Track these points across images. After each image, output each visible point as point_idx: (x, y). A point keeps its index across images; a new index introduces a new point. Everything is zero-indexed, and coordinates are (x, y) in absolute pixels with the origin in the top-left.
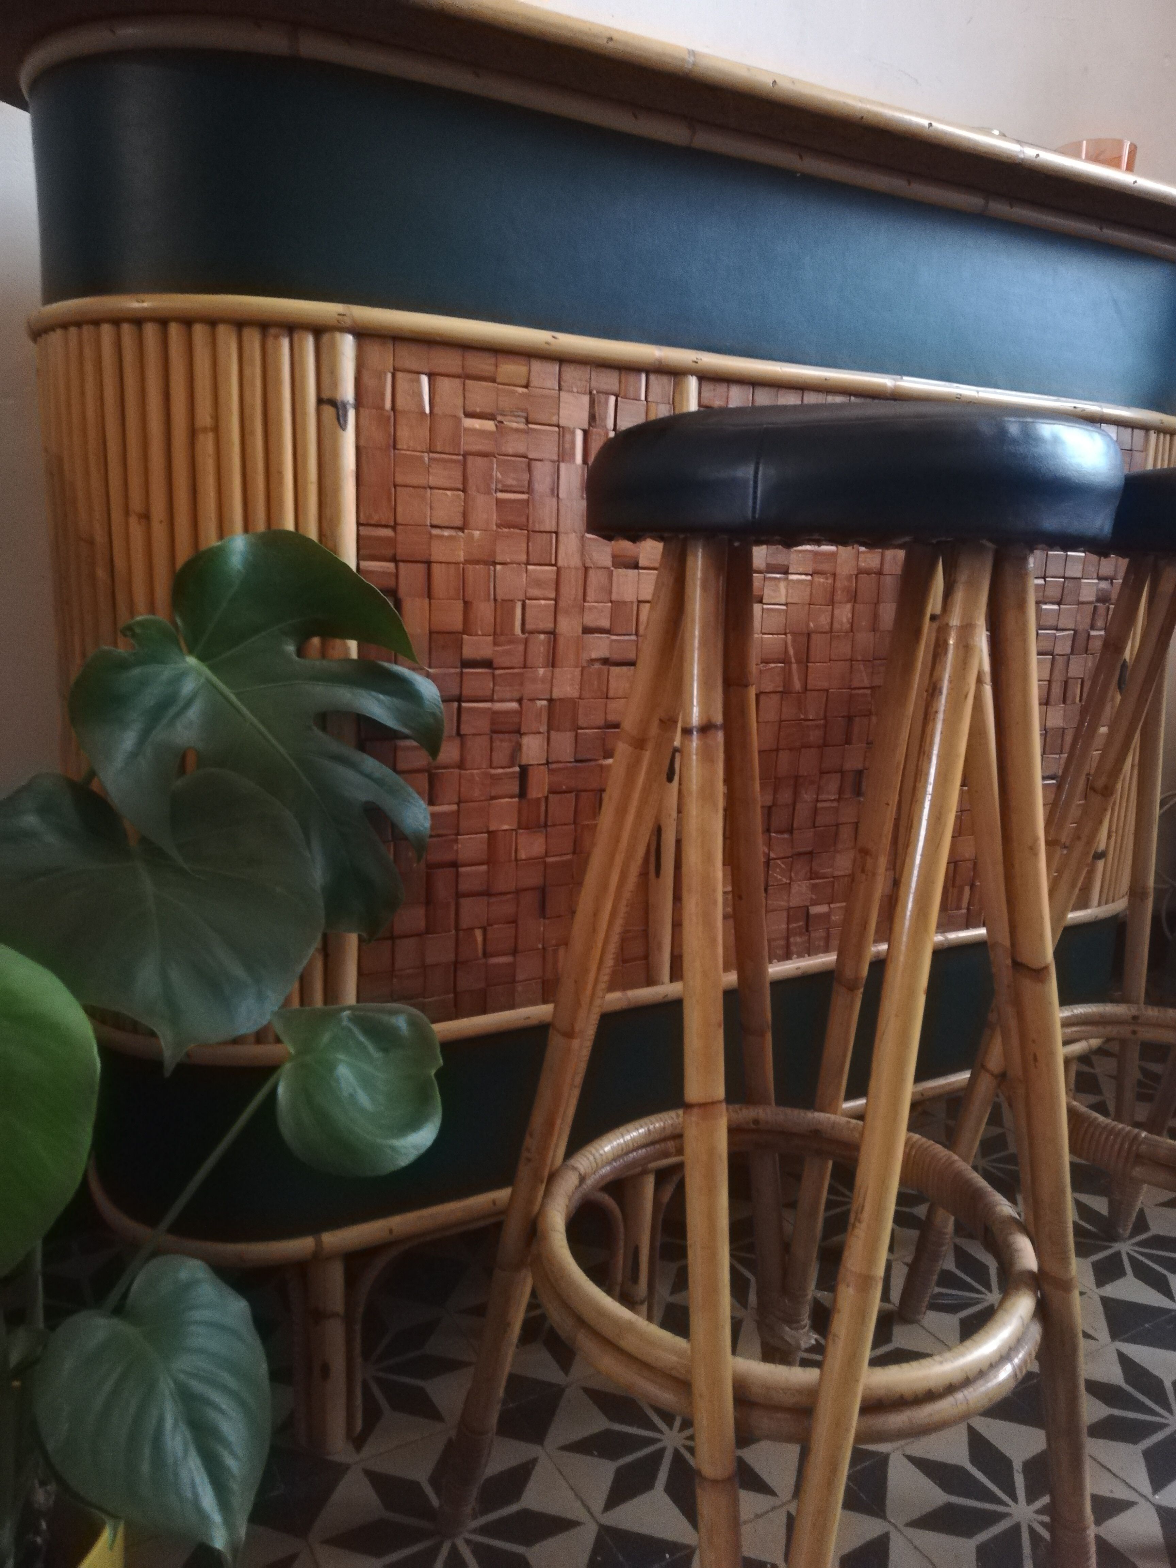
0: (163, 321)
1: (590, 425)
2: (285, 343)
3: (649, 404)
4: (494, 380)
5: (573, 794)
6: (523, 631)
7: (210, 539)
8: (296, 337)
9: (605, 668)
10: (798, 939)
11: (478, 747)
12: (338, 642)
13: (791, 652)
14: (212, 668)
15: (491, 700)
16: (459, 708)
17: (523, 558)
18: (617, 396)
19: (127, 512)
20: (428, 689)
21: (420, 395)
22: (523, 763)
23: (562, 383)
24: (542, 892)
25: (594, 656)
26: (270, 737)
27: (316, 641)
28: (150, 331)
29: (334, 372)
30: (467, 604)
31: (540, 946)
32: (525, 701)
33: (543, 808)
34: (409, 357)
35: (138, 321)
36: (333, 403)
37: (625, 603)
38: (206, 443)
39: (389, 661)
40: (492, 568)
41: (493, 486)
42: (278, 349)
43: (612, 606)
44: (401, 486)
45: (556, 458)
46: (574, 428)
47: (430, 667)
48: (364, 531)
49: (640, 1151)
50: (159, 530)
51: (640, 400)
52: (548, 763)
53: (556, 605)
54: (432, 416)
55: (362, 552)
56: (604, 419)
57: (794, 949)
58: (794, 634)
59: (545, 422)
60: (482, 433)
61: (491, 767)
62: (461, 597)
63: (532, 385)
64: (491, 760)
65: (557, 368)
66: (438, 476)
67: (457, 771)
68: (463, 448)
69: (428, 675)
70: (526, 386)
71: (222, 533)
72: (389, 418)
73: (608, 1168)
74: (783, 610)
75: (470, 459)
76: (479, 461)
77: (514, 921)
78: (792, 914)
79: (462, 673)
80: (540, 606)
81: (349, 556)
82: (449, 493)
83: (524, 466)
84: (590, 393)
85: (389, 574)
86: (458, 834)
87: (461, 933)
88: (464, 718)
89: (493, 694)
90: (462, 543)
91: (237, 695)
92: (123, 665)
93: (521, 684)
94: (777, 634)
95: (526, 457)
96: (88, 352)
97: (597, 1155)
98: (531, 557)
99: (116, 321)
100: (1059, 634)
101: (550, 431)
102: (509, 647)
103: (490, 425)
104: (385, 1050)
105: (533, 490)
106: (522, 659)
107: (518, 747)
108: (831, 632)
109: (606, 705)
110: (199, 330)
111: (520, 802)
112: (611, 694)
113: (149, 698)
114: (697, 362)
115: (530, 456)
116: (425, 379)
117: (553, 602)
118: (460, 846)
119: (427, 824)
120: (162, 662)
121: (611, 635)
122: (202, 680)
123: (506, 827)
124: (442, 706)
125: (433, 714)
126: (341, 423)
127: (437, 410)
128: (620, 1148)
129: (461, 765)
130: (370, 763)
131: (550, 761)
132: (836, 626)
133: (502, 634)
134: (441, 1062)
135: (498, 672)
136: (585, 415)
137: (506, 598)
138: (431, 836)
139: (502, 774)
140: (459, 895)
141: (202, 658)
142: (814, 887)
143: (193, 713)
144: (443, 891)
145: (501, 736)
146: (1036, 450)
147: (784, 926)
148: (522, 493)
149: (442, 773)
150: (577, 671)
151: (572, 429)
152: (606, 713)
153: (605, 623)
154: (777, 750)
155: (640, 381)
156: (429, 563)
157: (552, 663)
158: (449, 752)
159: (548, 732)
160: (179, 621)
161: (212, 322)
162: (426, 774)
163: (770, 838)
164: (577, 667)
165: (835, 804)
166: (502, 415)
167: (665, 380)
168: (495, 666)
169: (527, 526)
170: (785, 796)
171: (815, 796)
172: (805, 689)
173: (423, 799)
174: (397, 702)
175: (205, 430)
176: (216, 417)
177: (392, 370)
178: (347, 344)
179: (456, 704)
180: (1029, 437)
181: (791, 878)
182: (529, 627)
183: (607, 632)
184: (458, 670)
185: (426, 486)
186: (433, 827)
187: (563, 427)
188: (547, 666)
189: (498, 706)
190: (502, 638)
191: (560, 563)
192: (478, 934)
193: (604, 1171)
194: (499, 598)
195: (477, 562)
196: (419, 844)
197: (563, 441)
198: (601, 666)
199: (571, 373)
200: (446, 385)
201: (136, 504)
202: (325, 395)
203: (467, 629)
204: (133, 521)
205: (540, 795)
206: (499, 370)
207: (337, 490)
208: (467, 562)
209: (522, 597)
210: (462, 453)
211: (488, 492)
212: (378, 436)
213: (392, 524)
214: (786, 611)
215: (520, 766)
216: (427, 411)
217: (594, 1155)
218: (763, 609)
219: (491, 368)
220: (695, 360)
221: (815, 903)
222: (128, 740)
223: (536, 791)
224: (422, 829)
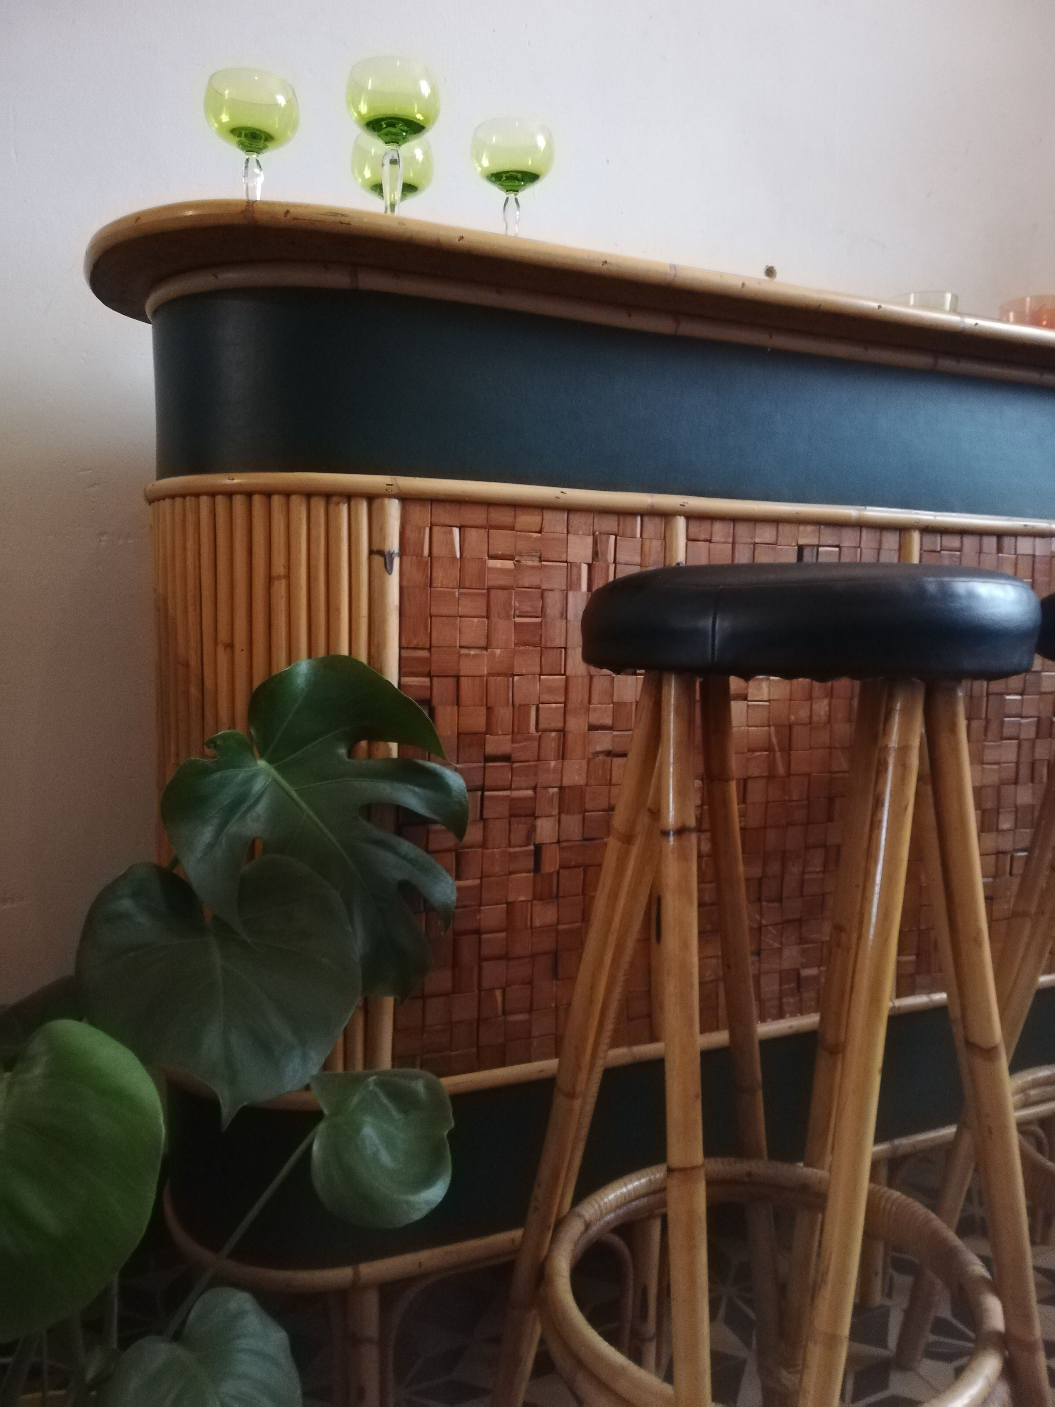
0: (249, 494)
1: (593, 559)
2: (344, 508)
3: (644, 540)
4: (512, 528)
5: (581, 869)
6: (537, 730)
7: (281, 665)
8: (353, 503)
9: (608, 759)
10: (791, 1000)
11: (498, 829)
12: (381, 744)
13: (774, 740)
14: (277, 769)
15: (510, 789)
16: (482, 796)
17: (537, 670)
18: (616, 536)
19: (216, 643)
20: (455, 780)
21: (452, 544)
22: (538, 842)
23: (570, 528)
24: (555, 956)
25: (598, 748)
26: (322, 825)
27: (364, 743)
28: (239, 502)
29: (382, 529)
30: (489, 709)
31: (553, 1005)
32: (539, 789)
33: (555, 881)
34: (443, 515)
35: (229, 494)
36: (381, 553)
37: (625, 704)
38: (280, 588)
39: (424, 759)
40: (511, 679)
41: (512, 613)
42: (338, 515)
43: (613, 706)
44: (435, 616)
45: (564, 588)
46: (580, 563)
47: (458, 762)
48: (406, 653)
49: (642, 1200)
50: (241, 658)
51: (635, 538)
52: (559, 842)
53: (565, 706)
54: (462, 560)
55: (403, 670)
56: (605, 555)
57: (786, 1008)
58: (776, 726)
59: (556, 559)
60: (502, 571)
61: (509, 846)
62: (485, 705)
63: (544, 531)
64: (509, 840)
65: (566, 515)
66: (466, 607)
67: (480, 850)
68: (488, 583)
69: (456, 770)
70: (540, 532)
71: (290, 660)
72: (427, 562)
73: (612, 1215)
74: (766, 705)
75: (493, 592)
76: (500, 592)
77: (529, 982)
78: (784, 976)
79: (484, 767)
80: (551, 708)
81: (392, 675)
82: (475, 620)
83: (539, 596)
84: (594, 534)
85: (425, 687)
86: (480, 905)
87: (483, 993)
88: (486, 803)
89: (511, 783)
90: (486, 659)
91: (297, 791)
92: (206, 771)
93: (536, 774)
94: (762, 726)
95: (540, 588)
96: (190, 518)
97: (602, 1203)
98: (544, 669)
99: (213, 494)
100: (1024, 721)
101: (560, 566)
102: (525, 744)
103: (509, 564)
104: (406, 1112)
105: (545, 614)
106: (536, 753)
107: (533, 829)
108: (810, 723)
109: (610, 789)
110: (277, 501)
111: (535, 877)
112: (614, 781)
113: (226, 797)
114: (684, 506)
115: (543, 588)
116: (456, 531)
117: (563, 705)
118: (482, 915)
119: (454, 898)
120: (239, 767)
121: (614, 731)
122: (270, 779)
123: (522, 898)
124: (467, 795)
125: (460, 803)
126: (389, 569)
127: (465, 554)
128: (623, 1198)
129: (484, 845)
130: (406, 846)
131: (561, 840)
132: (815, 718)
133: (518, 733)
134: (453, 1124)
135: (515, 765)
136: (589, 552)
137: (523, 703)
138: (457, 907)
139: (519, 852)
140: (481, 959)
141: (270, 761)
142: (804, 951)
143: (261, 808)
144: (467, 956)
145: (517, 819)
146: (953, 605)
147: (777, 987)
148: (537, 617)
149: (468, 853)
150: (584, 763)
151: (578, 564)
152: (609, 798)
153: (608, 721)
154: (765, 827)
155: (636, 523)
156: (458, 677)
157: (562, 755)
158: (473, 834)
159: (559, 814)
160: (253, 732)
161: (287, 494)
162: (454, 853)
163: (761, 907)
164: (584, 759)
165: (820, 876)
166: (519, 556)
167: (657, 520)
168: (513, 759)
169: (541, 644)
170: (774, 868)
171: (801, 869)
172: (789, 774)
173: (451, 876)
174: (429, 793)
175: (279, 578)
176: (288, 567)
177: (429, 525)
178: (393, 508)
179: (479, 793)
180: (947, 594)
181: (781, 943)
182: (542, 726)
183: (611, 728)
184: (482, 764)
185: (456, 614)
186: (458, 899)
187: (571, 563)
188: (558, 759)
189: (516, 794)
190: (520, 737)
191: (568, 673)
192: (498, 994)
193: (608, 1218)
194: (517, 703)
195: (499, 674)
196: (447, 915)
197: (571, 573)
198: (605, 757)
199: (577, 520)
200: (473, 535)
201: (223, 635)
202: (375, 548)
203: (489, 730)
204: (221, 649)
205: (552, 870)
206: (517, 520)
207: (384, 621)
208: (489, 675)
209: (537, 702)
210: (486, 587)
211: (507, 617)
212: (417, 577)
213: (428, 646)
214: (769, 706)
215: (535, 845)
216: (458, 556)
217: (599, 1204)
218: (748, 705)
219: (511, 519)
220: (682, 504)
221: (804, 966)
222: (207, 834)
223: (549, 866)
224: (449, 902)
